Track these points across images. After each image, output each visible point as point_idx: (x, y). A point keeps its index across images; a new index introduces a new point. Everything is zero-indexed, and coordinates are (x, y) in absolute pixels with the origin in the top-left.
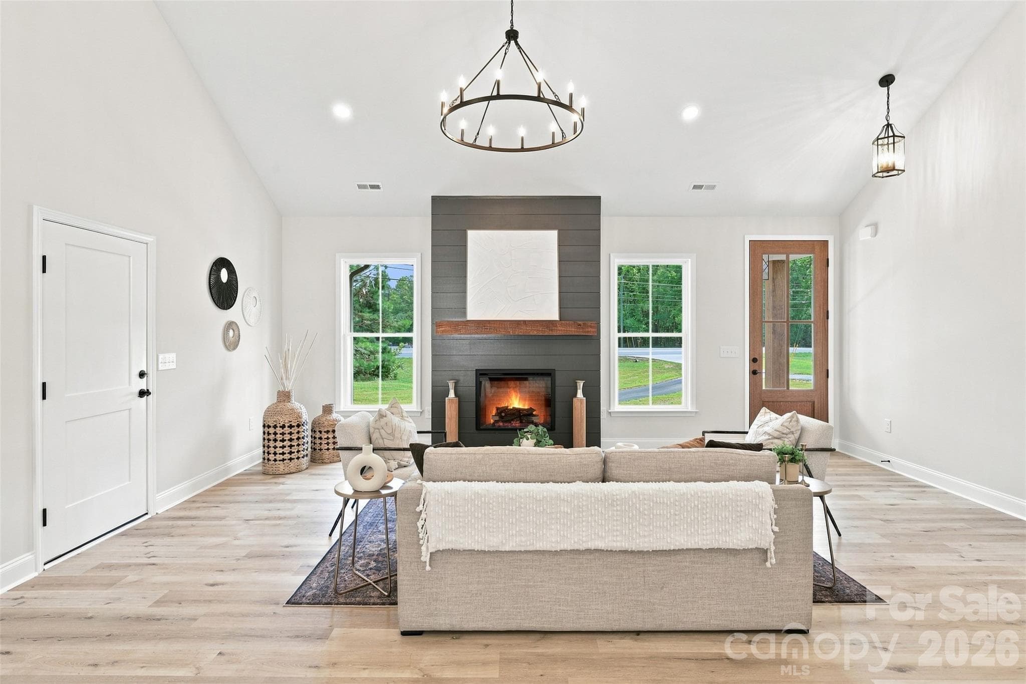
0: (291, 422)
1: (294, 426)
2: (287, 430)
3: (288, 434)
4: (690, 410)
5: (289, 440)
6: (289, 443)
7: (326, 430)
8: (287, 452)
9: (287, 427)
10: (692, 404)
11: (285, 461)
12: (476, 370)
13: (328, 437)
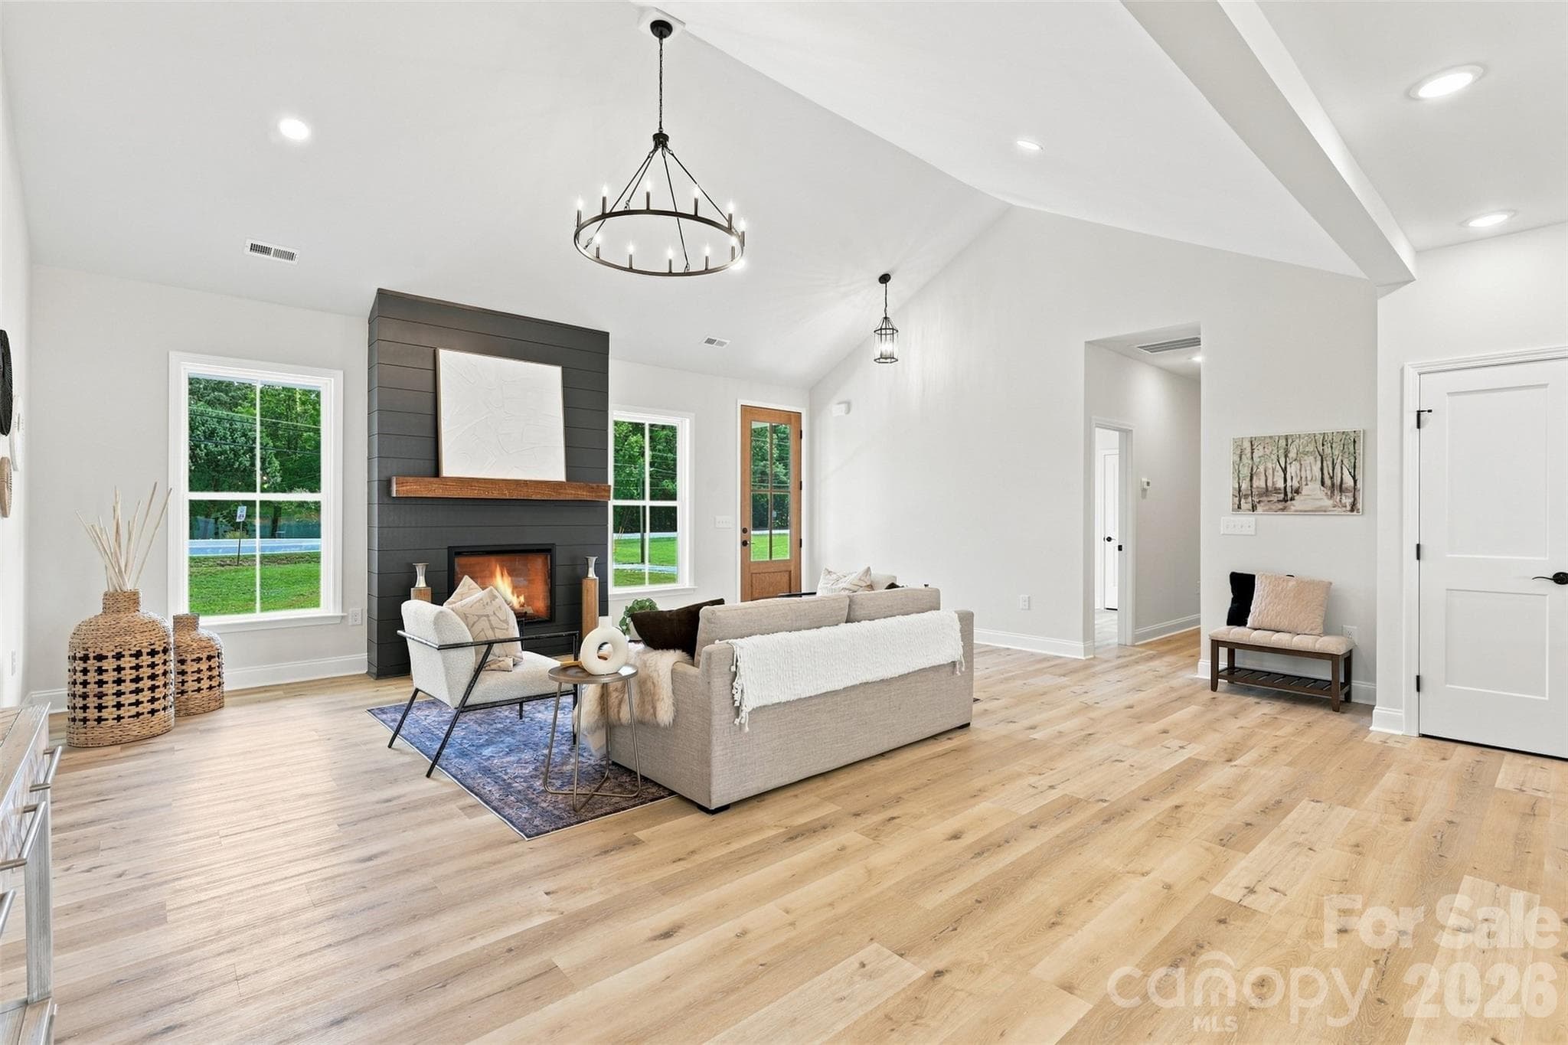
0: (154, 644)
1: (158, 653)
2: (146, 660)
3: (148, 666)
4: (687, 586)
5: (149, 678)
6: (150, 683)
7: (195, 656)
8: (145, 700)
9: (145, 654)
10: (690, 581)
11: (141, 717)
12: (449, 547)
13: (199, 668)
